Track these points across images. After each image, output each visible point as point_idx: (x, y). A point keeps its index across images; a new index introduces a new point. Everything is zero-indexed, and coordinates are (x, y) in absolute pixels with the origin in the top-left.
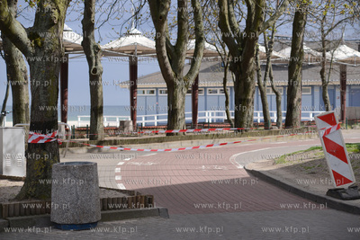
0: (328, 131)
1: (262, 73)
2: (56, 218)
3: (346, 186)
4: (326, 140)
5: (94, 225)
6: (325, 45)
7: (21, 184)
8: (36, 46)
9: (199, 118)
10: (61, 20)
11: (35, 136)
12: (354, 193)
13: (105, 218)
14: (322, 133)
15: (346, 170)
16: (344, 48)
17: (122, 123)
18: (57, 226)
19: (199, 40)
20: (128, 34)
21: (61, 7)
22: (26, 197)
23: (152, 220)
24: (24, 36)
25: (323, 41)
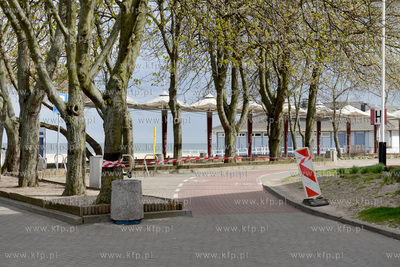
0: (303, 161)
1: (293, 123)
2: (114, 216)
3: (314, 197)
4: (302, 167)
5: (138, 222)
6: (336, 105)
7: (97, 193)
8: (108, 104)
9: (253, 152)
10: (125, 87)
11: (107, 163)
12: (319, 202)
13: (146, 217)
14: (299, 161)
15: (315, 187)
16: (349, 107)
17: (201, 155)
18: (115, 222)
19: (246, 102)
20: (204, 97)
21: (124, 79)
22: (100, 203)
23: (181, 218)
24: (100, 97)
25: (334, 103)
